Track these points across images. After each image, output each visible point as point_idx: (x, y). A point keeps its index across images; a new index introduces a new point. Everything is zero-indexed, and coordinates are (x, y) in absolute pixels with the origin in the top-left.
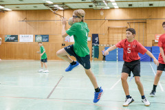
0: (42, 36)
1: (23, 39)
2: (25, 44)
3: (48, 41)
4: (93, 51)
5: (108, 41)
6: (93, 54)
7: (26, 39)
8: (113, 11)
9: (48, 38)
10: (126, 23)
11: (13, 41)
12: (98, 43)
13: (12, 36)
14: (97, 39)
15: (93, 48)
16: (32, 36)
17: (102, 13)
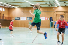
0: (29, 18)
1: (22, 19)
2: (23, 21)
3: (32, 20)
4: (50, 24)
5: (57, 20)
6: (50, 25)
7: (23, 19)
8: (58, 8)
9: (32, 19)
10: (64, 12)
11: (18, 20)
12: (52, 21)
13: (17, 18)
14: (52, 19)
15: (50, 23)
16: (26, 18)
17: (54, 9)
